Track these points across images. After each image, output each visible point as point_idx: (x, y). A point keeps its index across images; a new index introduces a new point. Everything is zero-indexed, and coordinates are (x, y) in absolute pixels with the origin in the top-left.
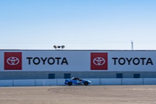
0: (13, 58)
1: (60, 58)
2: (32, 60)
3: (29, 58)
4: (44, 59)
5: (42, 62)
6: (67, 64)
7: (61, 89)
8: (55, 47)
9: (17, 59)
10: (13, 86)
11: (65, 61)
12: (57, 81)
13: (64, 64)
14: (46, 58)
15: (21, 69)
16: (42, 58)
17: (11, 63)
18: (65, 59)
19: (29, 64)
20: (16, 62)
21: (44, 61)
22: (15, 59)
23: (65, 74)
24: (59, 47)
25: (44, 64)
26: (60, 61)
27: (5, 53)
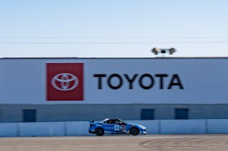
0: (65, 75)
1: (166, 76)
2: (104, 80)
3: (100, 76)
4: (131, 77)
5: (126, 83)
6: (182, 88)
7: (168, 141)
8: (154, 51)
9: (74, 78)
10: (66, 135)
11: (176, 82)
12: (159, 125)
13: (174, 87)
14: (136, 76)
15: (82, 99)
16: (126, 76)
17: (60, 87)
18: (175, 76)
19: (100, 87)
20: (72, 83)
21: (131, 82)
22: (70, 77)
23: (177, 110)
24: (163, 52)
25: (131, 87)
26: (167, 81)
27: (48, 65)
